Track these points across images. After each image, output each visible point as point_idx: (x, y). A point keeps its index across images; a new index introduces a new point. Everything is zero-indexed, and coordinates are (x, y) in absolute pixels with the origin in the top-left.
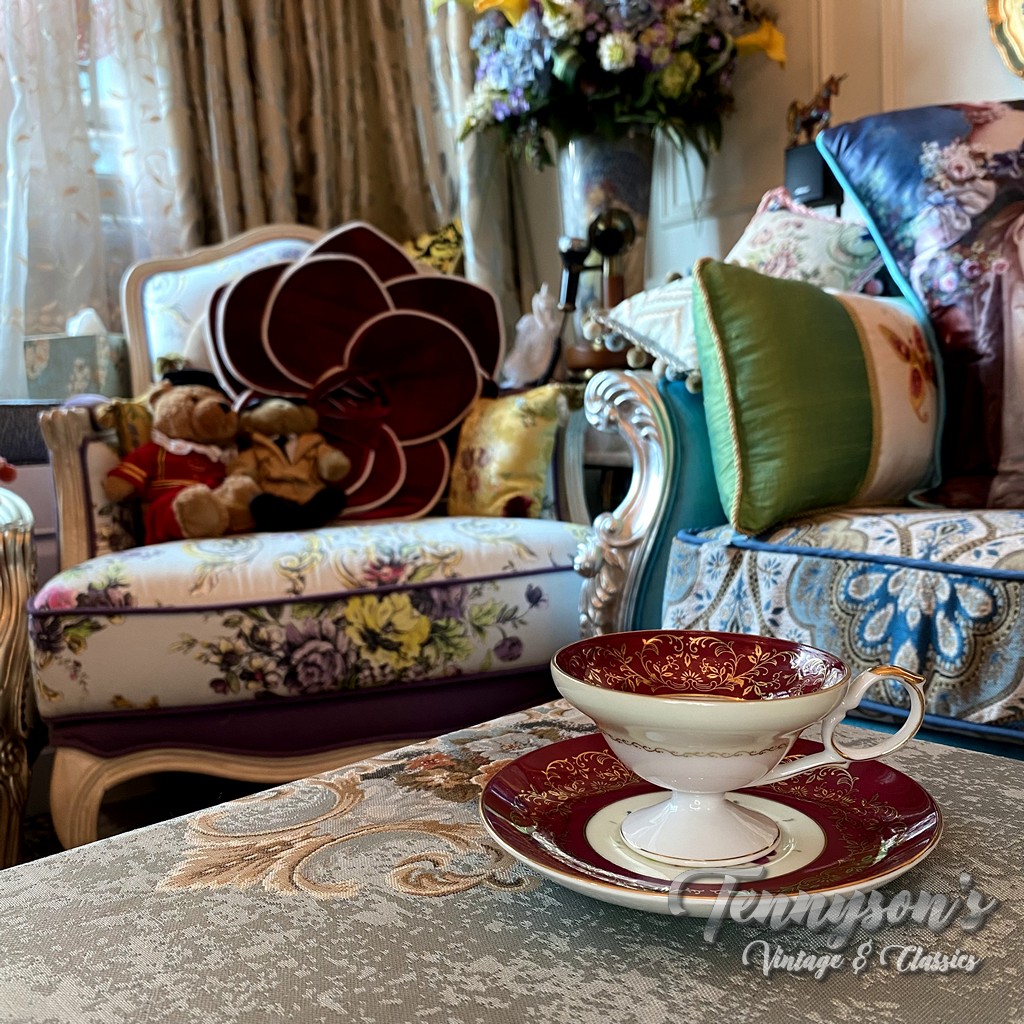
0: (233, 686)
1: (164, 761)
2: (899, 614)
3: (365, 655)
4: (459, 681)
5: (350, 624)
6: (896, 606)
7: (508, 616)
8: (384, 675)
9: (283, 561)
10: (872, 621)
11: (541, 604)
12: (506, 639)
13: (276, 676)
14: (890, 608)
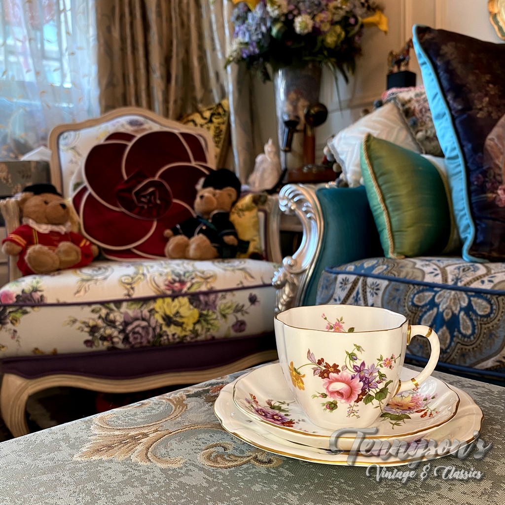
0: (96, 344)
1: (60, 381)
2: (439, 313)
3: (164, 328)
4: (213, 342)
5: (157, 312)
6: (438, 309)
7: (239, 309)
8: (174, 339)
9: (123, 279)
10: (426, 317)
11: (257, 303)
12: (238, 321)
13: (118, 338)
14: (435, 310)
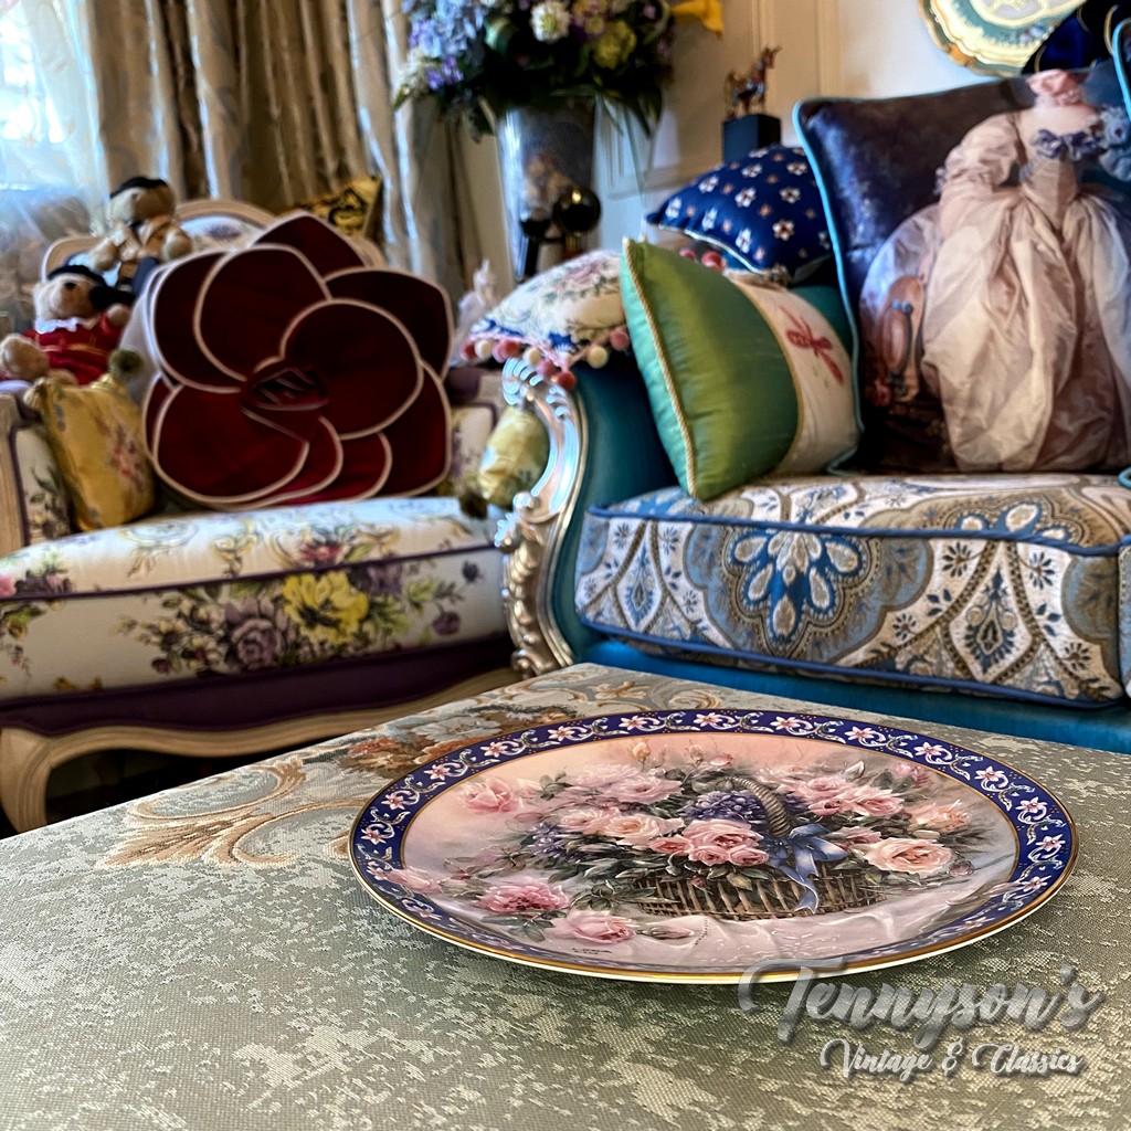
0: (175, 665)
3: (304, 632)
4: (398, 655)
5: (288, 602)
6: (774, 566)
7: (445, 592)
8: (323, 650)
9: (218, 543)
11: (478, 580)
12: (443, 614)
13: (217, 654)
